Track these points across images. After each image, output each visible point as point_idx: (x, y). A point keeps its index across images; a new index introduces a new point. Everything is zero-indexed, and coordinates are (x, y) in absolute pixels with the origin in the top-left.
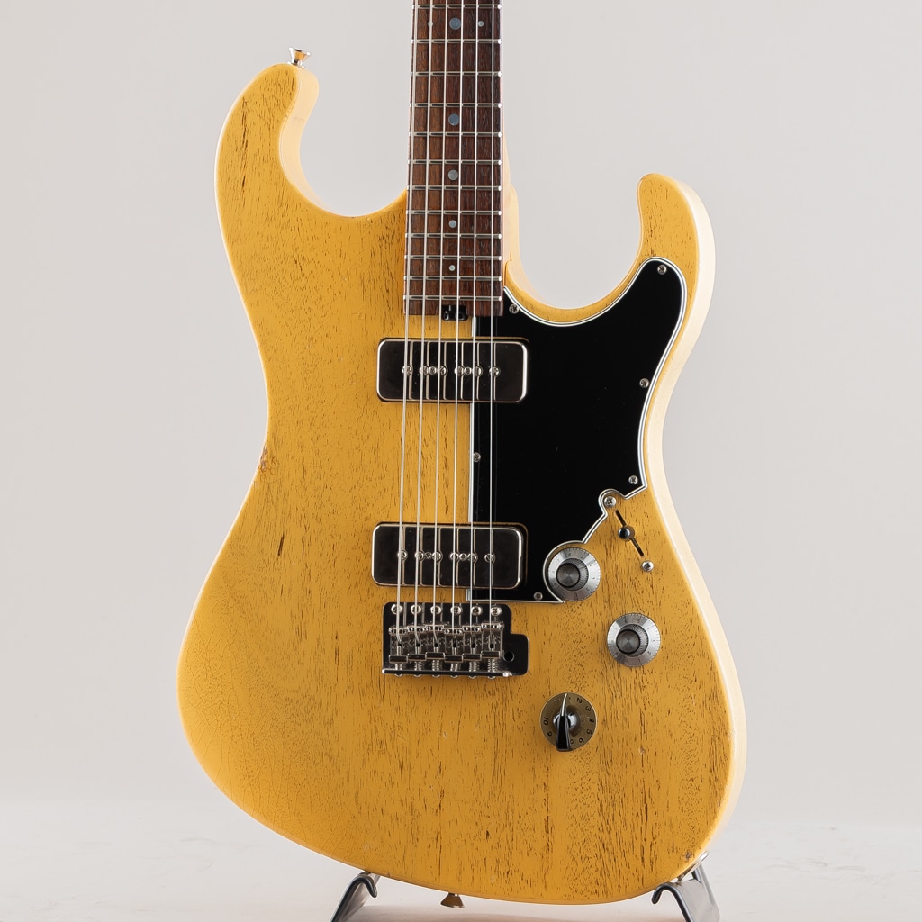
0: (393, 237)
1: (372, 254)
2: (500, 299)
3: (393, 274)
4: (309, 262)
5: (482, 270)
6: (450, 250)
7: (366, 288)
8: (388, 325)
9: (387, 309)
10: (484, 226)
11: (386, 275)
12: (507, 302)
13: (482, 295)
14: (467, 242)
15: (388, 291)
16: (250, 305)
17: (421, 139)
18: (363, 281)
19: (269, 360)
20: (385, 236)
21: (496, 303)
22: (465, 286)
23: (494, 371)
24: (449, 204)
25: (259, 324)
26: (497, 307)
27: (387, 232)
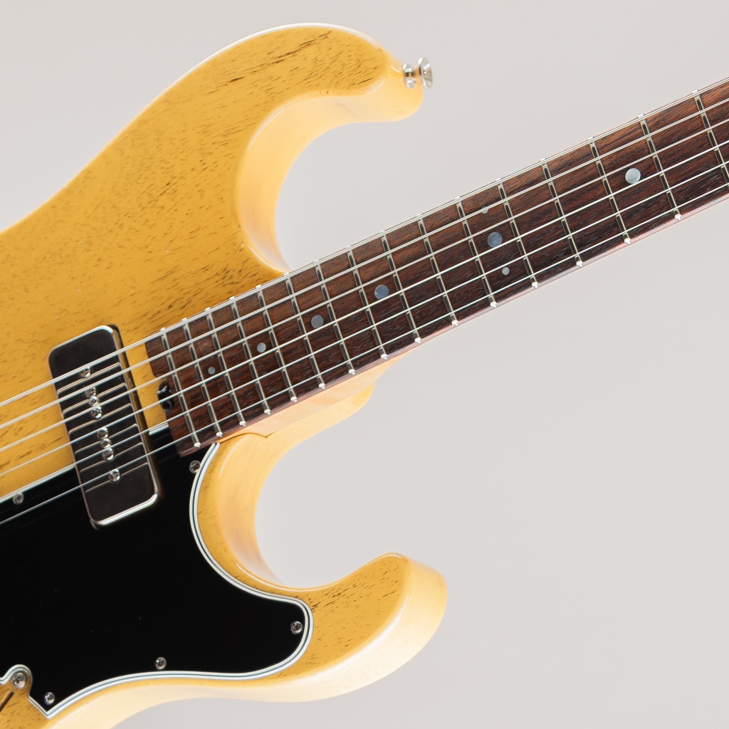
0: (232, 283)
1: (205, 269)
2: (197, 445)
3: (191, 304)
4: (173, 200)
5: (222, 407)
6: (231, 358)
7: (166, 279)
8: (132, 326)
9: (150, 315)
10: (272, 386)
11: (186, 297)
12: (200, 454)
13: (194, 421)
14: (245, 374)
15: (170, 307)
16: (104, 156)
17: (346, 264)
18: (172, 272)
19: (53, 206)
20: (230, 274)
21: (190, 441)
22: (196, 396)
23: (115, 474)
24: (283, 332)
25: (88, 175)
26: (187, 445)
27: (235, 274)
